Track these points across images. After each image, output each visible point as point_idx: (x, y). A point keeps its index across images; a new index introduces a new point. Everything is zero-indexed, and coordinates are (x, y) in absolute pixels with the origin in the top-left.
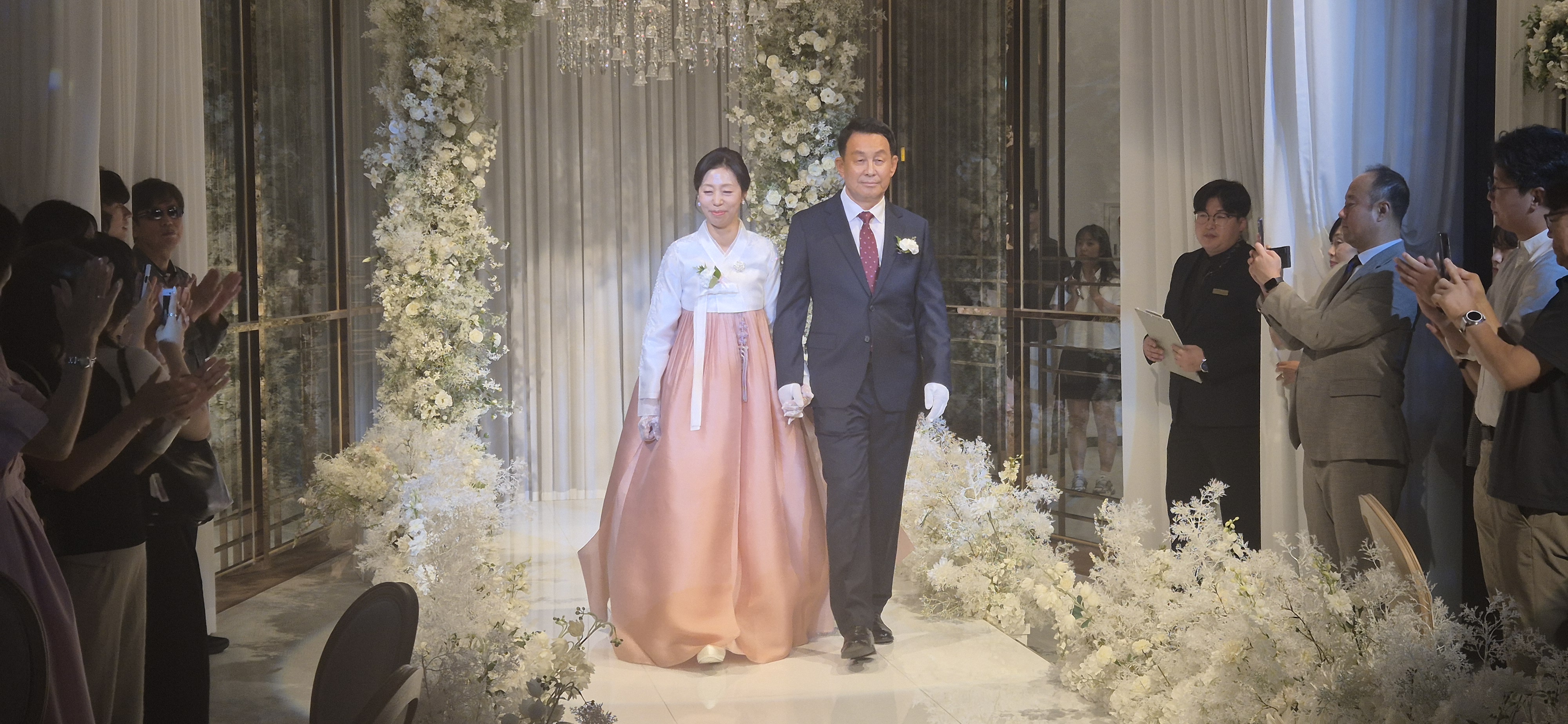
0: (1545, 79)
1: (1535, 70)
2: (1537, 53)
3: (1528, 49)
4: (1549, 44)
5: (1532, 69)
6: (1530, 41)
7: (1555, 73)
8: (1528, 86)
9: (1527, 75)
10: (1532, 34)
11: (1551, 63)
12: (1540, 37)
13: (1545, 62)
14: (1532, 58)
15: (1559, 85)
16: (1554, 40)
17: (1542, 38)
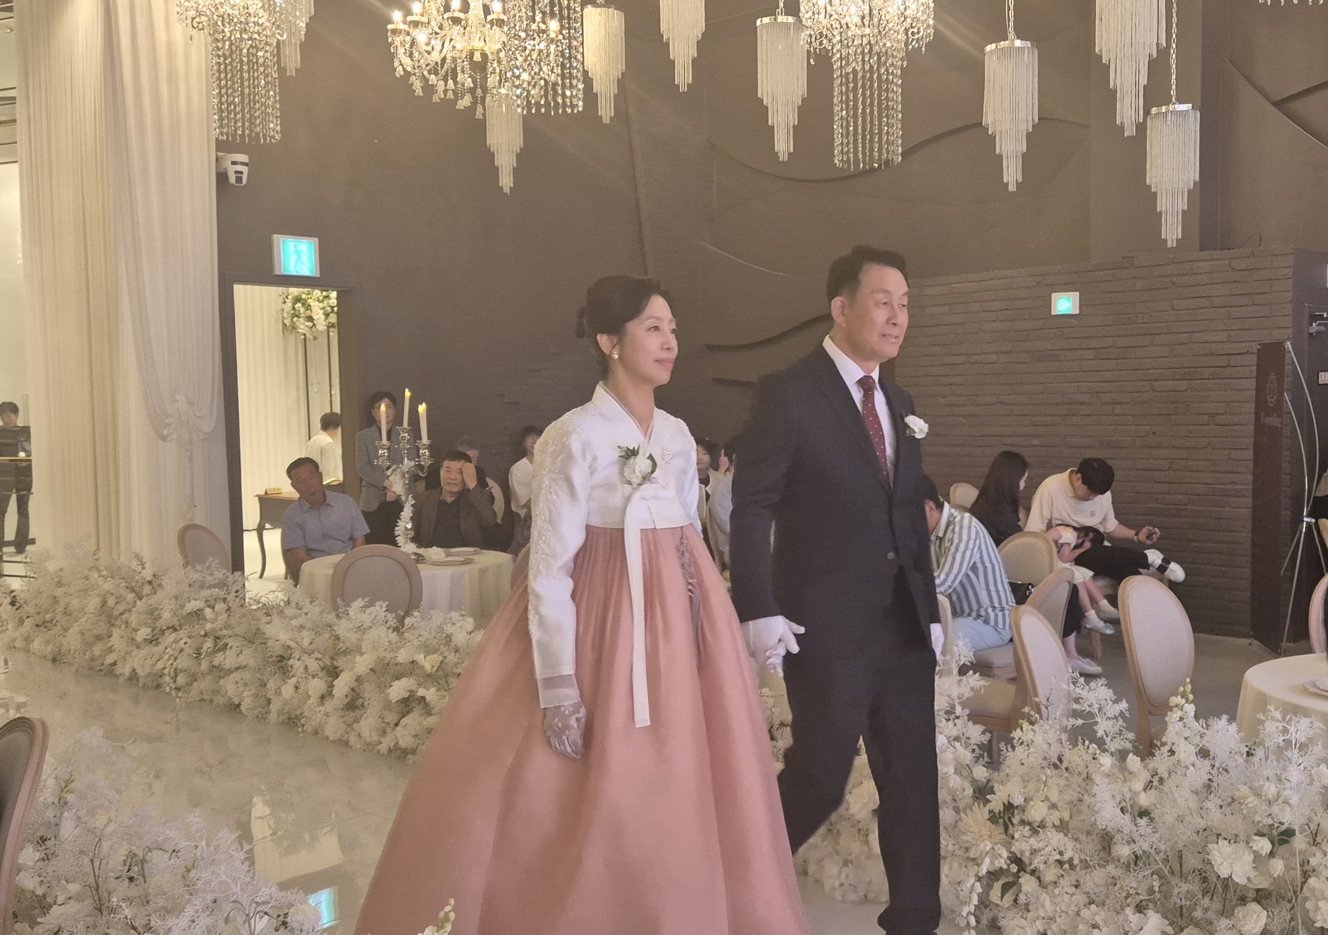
0: (294, 327)
1: (288, 322)
2: (288, 313)
3: (283, 310)
4: (294, 309)
5: (286, 321)
6: (284, 306)
7: (298, 324)
8: (285, 330)
9: (284, 324)
10: (284, 302)
11: (295, 319)
12: (289, 304)
13: (293, 318)
14: (285, 315)
15: (300, 331)
16: (296, 306)
17: (290, 305)
